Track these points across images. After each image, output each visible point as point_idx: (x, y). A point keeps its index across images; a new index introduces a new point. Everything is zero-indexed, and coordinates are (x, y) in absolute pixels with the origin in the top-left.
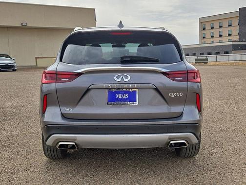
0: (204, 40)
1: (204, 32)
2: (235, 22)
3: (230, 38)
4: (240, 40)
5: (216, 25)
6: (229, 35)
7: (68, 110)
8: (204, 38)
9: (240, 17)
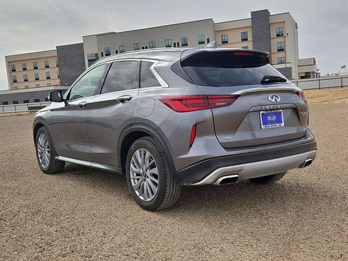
0: (15, 85)
1: (14, 74)
2: (53, 63)
3: (49, 81)
4: (62, 84)
5: (30, 66)
6: (47, 78)
7: (228, 138)
8: (15, 81)
9: (58, 56)
